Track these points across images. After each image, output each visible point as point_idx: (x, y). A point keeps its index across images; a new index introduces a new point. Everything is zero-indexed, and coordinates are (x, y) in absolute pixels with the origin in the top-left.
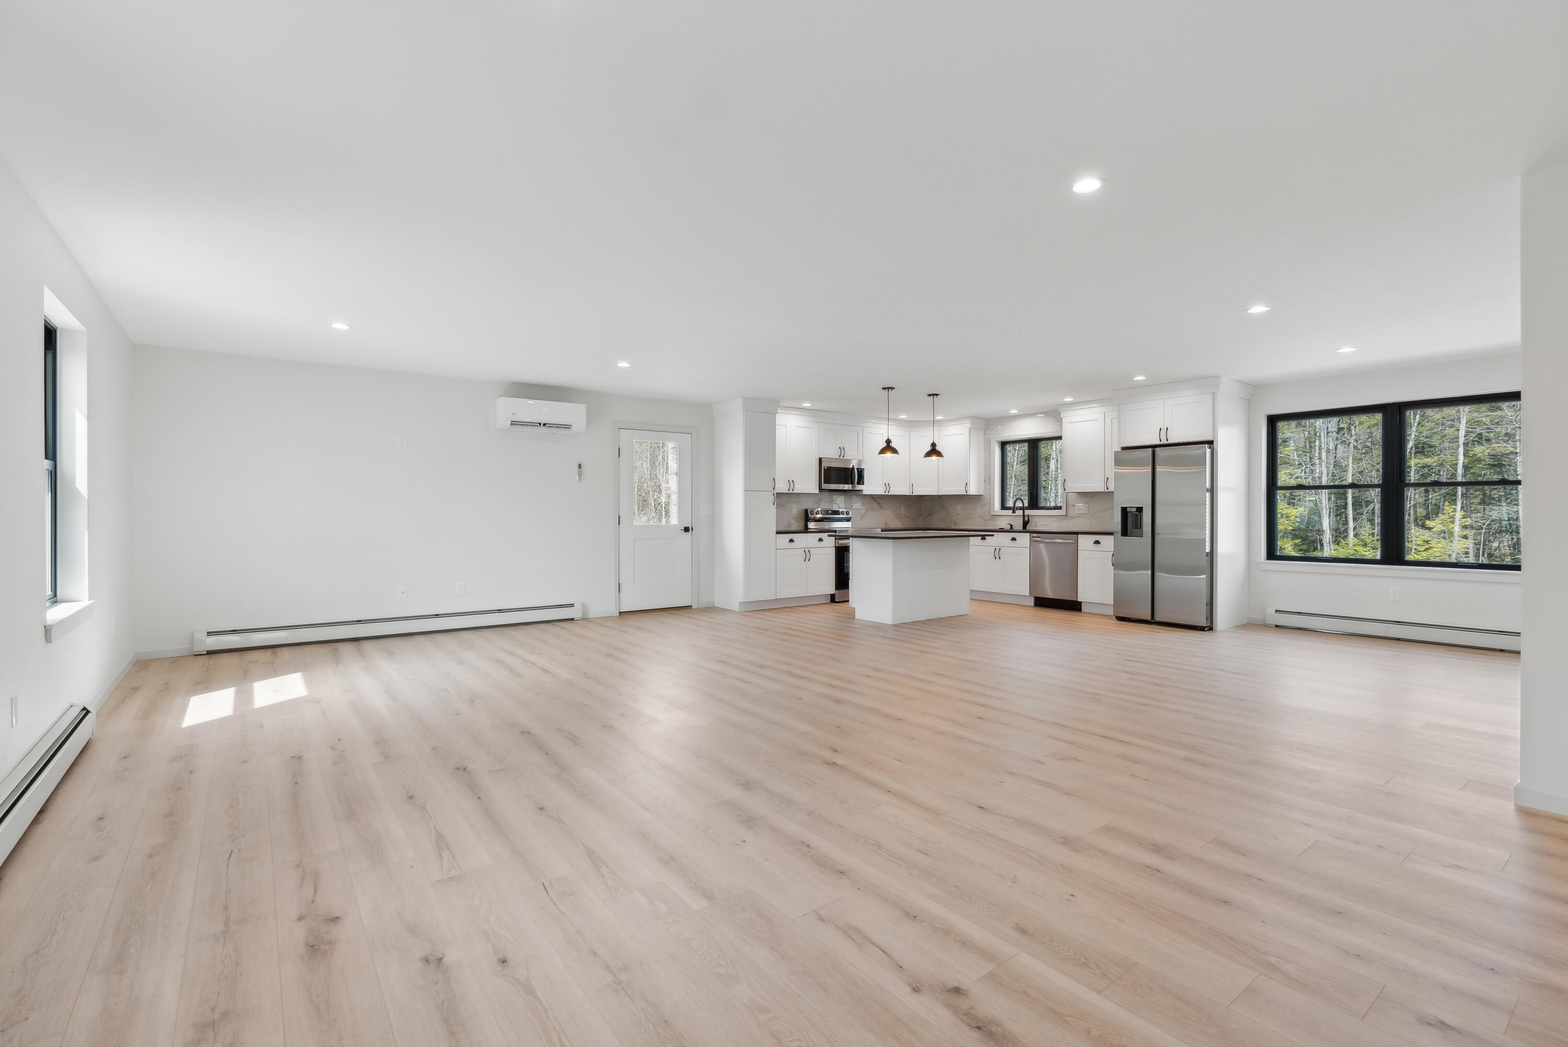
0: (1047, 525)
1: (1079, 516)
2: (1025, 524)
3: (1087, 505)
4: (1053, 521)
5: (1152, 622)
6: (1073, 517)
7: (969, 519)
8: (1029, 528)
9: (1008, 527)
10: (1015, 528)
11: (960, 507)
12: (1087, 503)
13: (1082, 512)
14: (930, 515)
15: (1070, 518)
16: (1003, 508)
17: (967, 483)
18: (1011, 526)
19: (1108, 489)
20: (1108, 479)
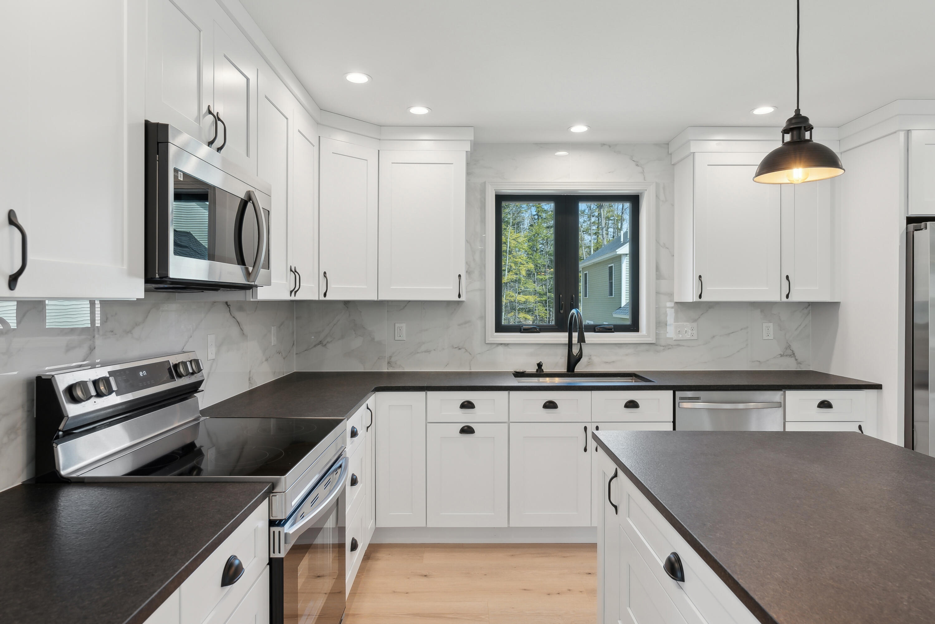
0: (613, 362)
1: (678, 344)
2: (572, 361)
3: (695, 324)
6: (668, 347)
7: (428, 351)
8: (579, 368)
9: (533, 369)
10: (546, 369)
11: (404, 326)
12: (695, 321)
13: (688, 336)
14: (320, 343)
15: (662, 348)
16: (500, 328)
17: (460, 276)
18: (540, 365)
19: (787, 296)
20: (787, 277)
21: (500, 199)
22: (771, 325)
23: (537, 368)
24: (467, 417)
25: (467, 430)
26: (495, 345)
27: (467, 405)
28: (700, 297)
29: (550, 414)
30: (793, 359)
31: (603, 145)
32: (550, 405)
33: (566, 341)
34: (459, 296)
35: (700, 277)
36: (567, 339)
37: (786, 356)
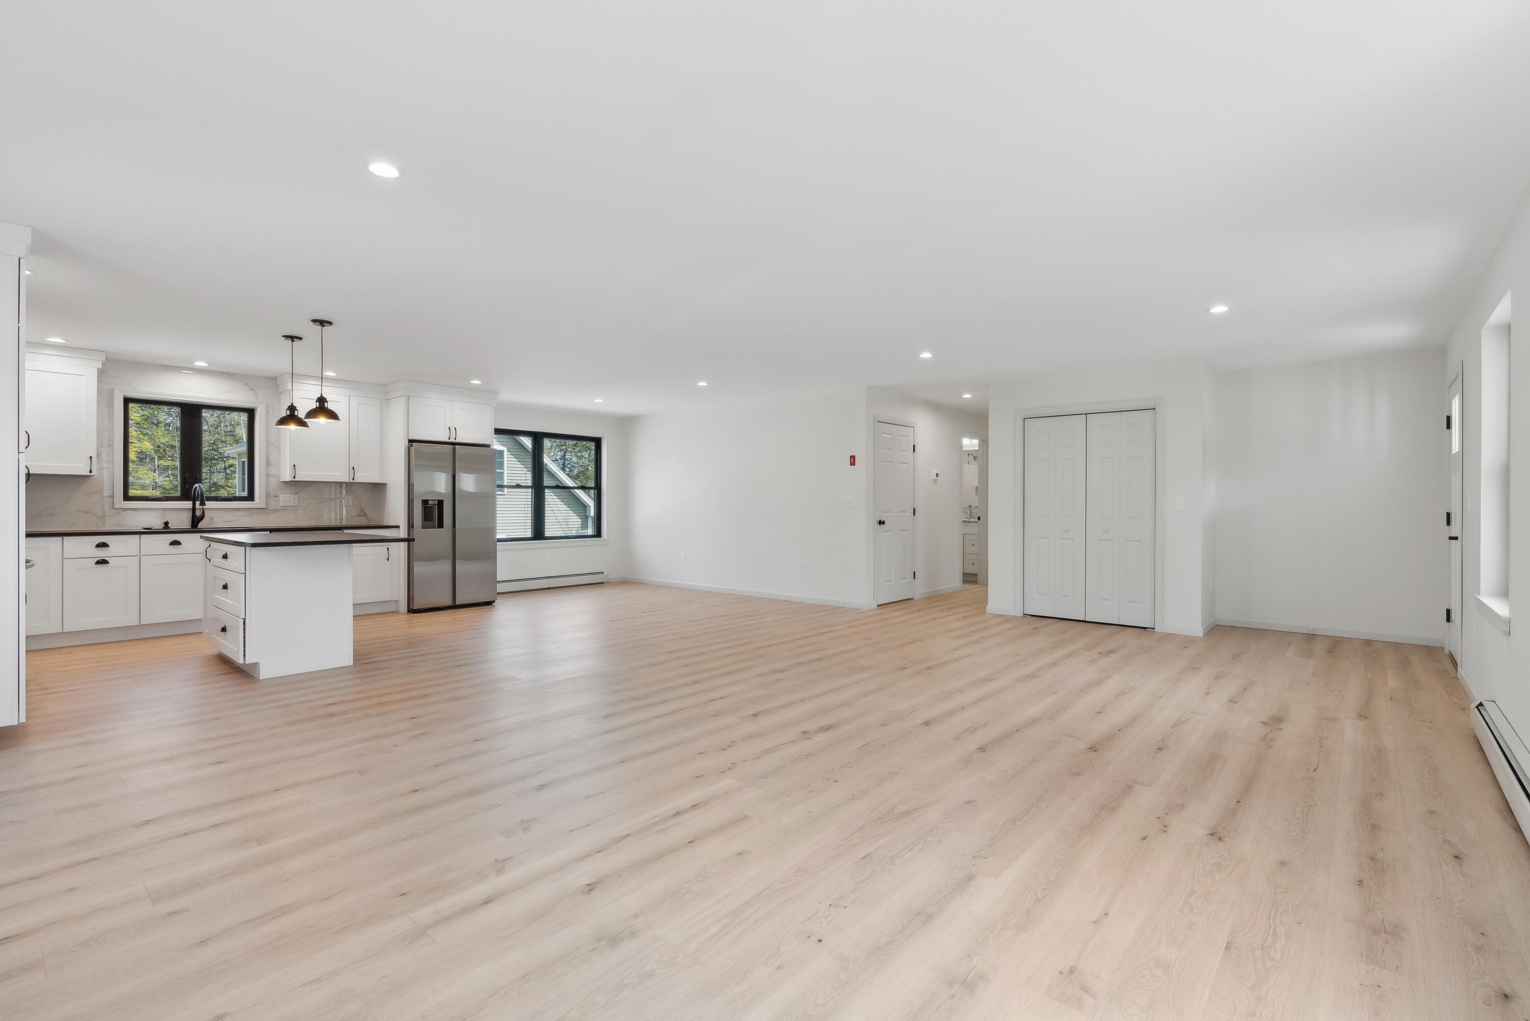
0: (232, 521)
1: (284, 508)
2: (196, 521)
3: (296, 496)
4: (243, 516)
5: (455, 607)
6: (275, 511)
8: (201, 525)
9: (158, 527)
10: (174, 527)
12: (297, 494)
13: (290, 504)
15: (271, 511)
16: (127, 497)
17: (91, 457)
18: (166, 524)
19: (353, 479)
20: (353, 468)
21: (127, 401)
22: (351, 497)
23: (164, 525)
24: (102, 554)
25: (102, 562)
26: (123, 510)
27: (103, 545)
28: (294, 478)
29: (175, 549)
30: (365, 518)
31: (223, 373)
32: (176, 543)
33: (191, 506)
34: (91, 472)
35: (294, 465)
36: (192, 505)
37: (361, 516)
